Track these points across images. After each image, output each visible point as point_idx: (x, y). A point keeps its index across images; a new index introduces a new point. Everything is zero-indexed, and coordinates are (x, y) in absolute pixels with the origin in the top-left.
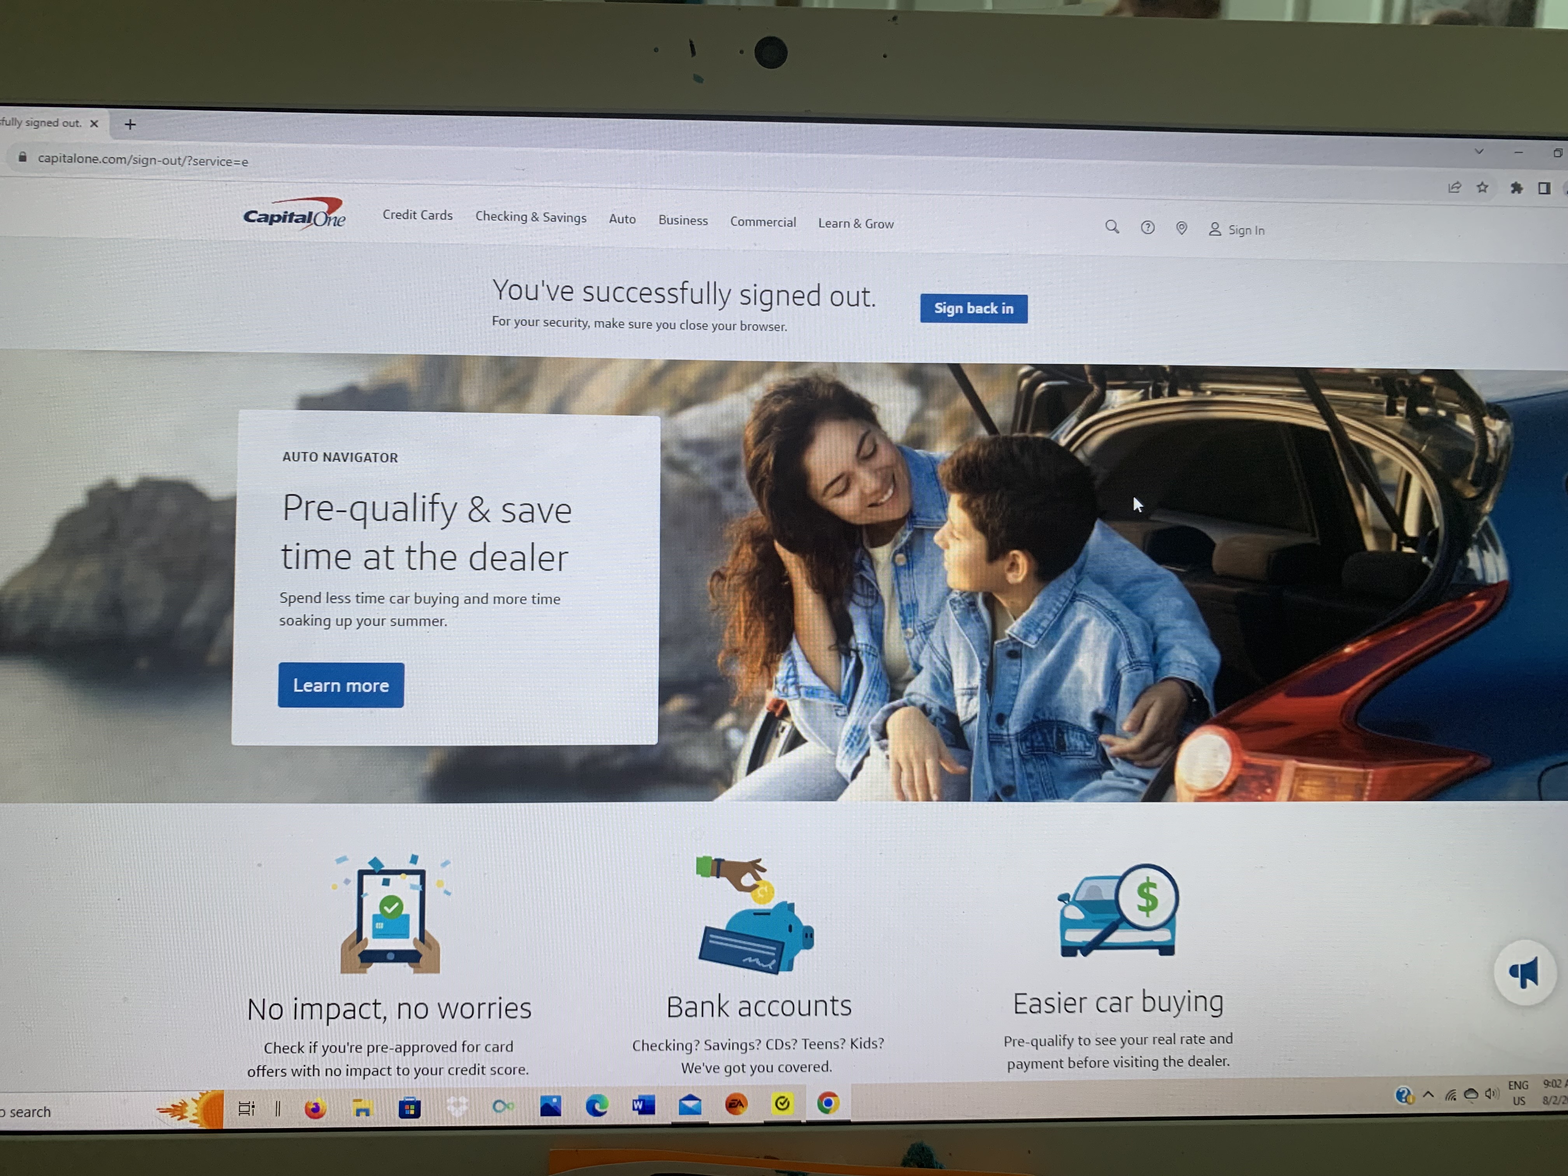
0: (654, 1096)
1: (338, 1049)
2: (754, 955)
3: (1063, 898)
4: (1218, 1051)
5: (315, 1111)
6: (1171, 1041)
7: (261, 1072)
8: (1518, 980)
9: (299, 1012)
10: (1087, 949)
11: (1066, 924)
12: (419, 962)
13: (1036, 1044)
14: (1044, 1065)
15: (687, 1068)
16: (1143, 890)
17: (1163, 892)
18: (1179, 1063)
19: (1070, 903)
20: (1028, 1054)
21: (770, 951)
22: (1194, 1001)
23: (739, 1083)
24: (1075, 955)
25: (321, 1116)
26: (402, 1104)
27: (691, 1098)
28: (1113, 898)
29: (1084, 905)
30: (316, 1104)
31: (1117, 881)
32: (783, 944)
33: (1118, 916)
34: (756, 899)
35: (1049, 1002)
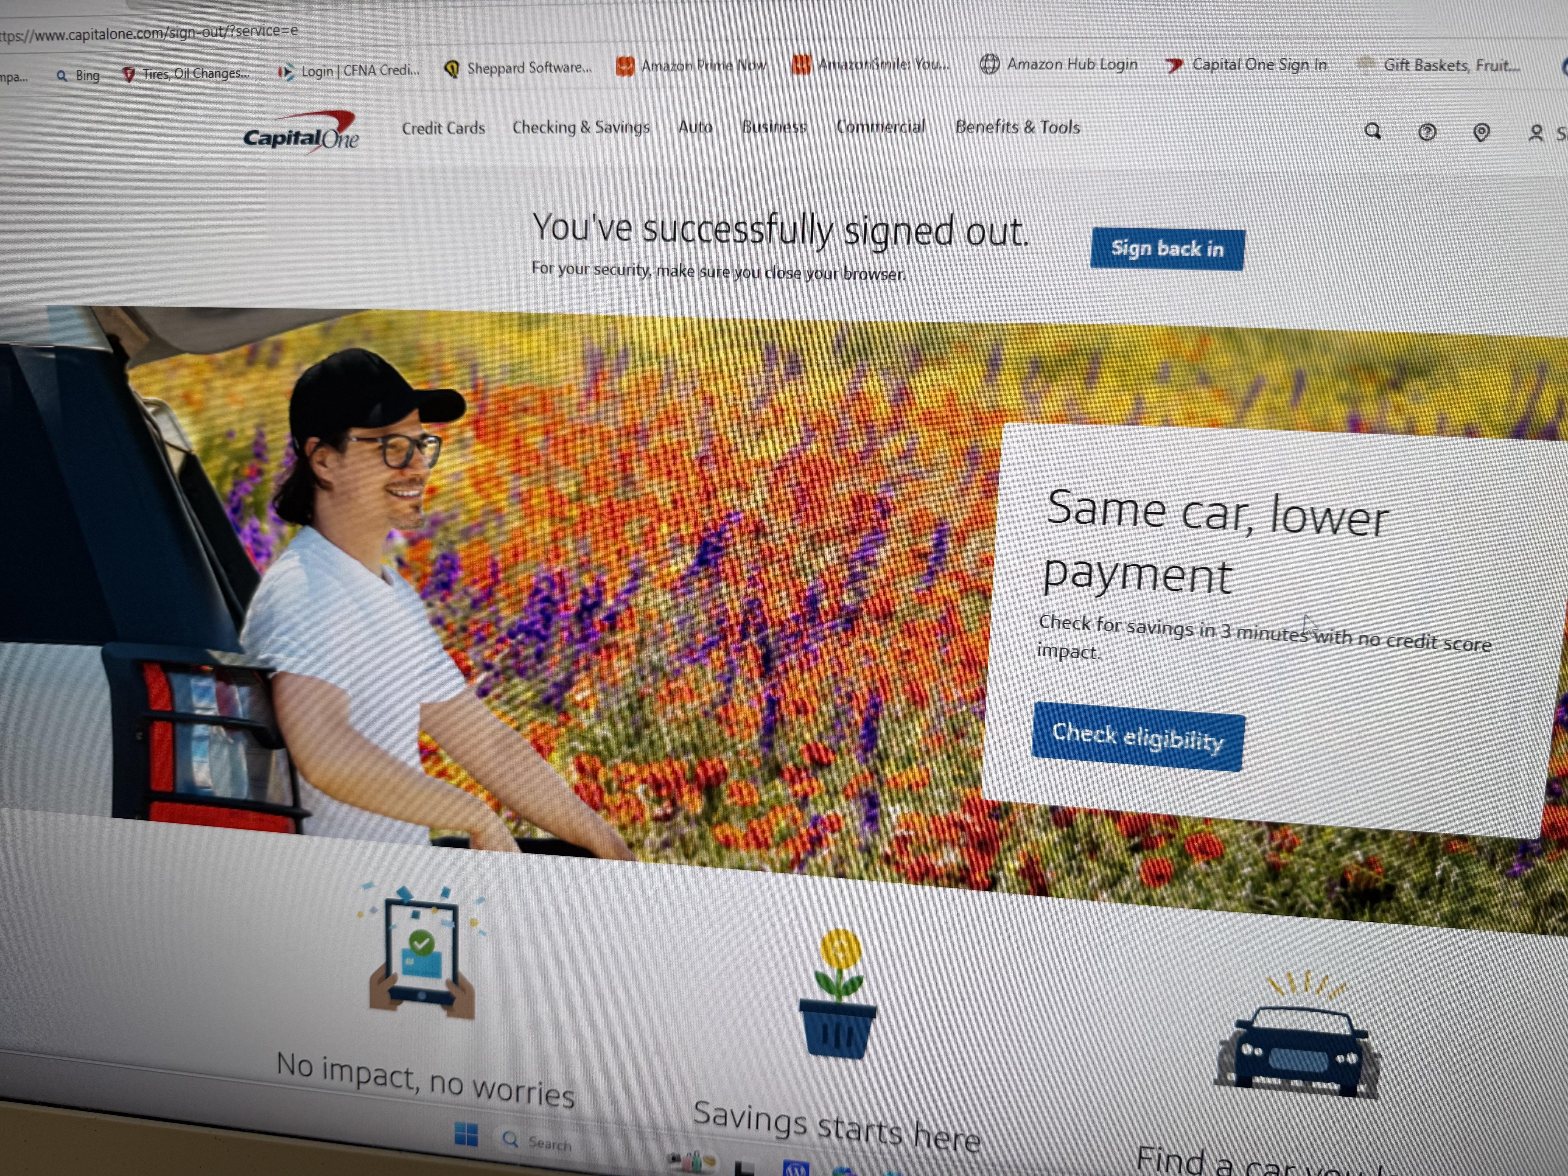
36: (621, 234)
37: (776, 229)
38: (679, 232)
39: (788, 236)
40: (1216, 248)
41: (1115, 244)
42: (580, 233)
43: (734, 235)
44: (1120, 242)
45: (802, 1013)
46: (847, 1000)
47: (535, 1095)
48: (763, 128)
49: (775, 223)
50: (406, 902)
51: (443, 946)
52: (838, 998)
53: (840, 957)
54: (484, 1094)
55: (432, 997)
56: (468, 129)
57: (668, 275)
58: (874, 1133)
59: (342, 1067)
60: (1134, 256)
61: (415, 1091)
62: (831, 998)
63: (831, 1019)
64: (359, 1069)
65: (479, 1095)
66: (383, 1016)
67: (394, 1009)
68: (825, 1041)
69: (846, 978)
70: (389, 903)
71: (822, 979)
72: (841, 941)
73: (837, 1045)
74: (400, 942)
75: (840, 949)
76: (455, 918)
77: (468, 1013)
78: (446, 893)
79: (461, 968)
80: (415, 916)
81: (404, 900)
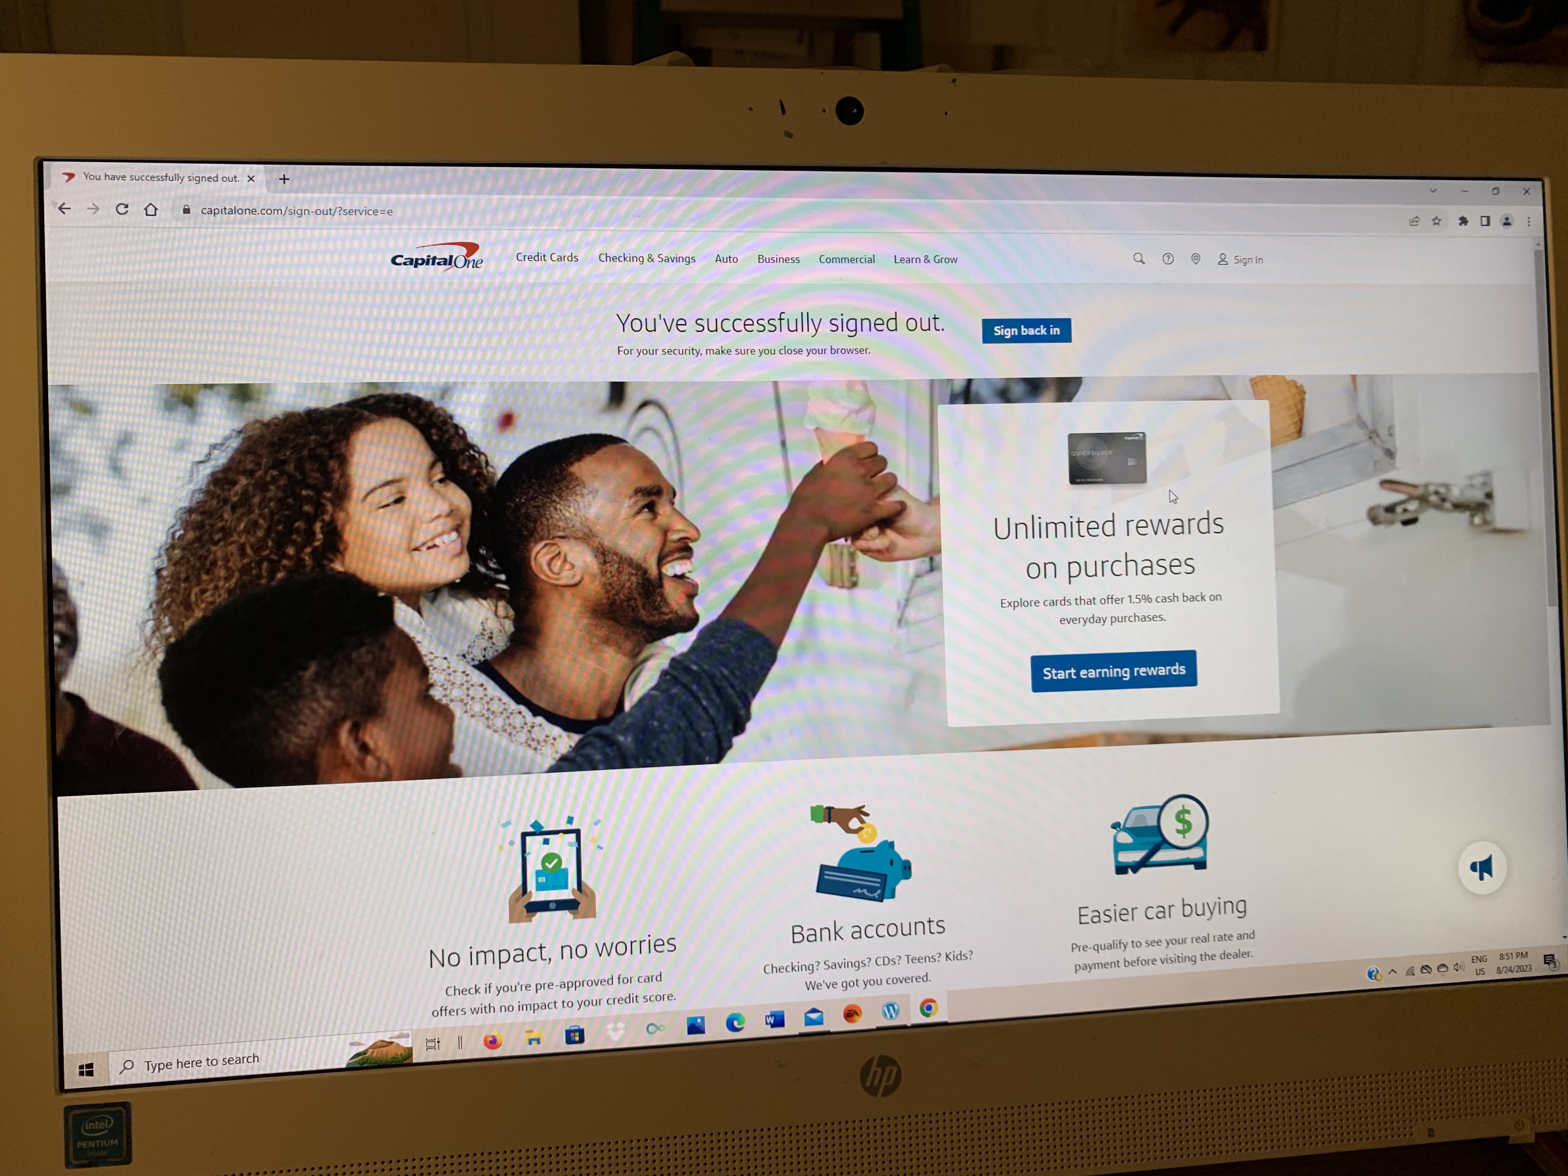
0: (783, 1012)
1: (509, 989)
2: (862, 887)
3: (1115, 826)
4: (1244, 945)
5: (493, 1043)
6: (1206, 939)
7: (444, 1012)
8: (1477, 874)
9: (475, 957)
10: (1136, 867)
11: (1119, 847)
12: (577, 908)
13: (1098, 948)
14: (1105, 966)
15: (811, 986)
16: (1180, 816)
17: (1196, 817)
18: (1212, 957)
19: (1121, 830)
20: (1091, 957)
21: (875, 882)
22: (1222, 906)
23: (853, 996)
24: (1126, 872)
25: (498, 1047)
26: (568, 1033)
27: (814, 1011)
28: (1155, 823)
29: (1132, 831)
30: (494, 1037)
31: (1158, 810)
32: (886, 876)
33: (1159, 839)
34: (863, 840)
35: (1107, 913)
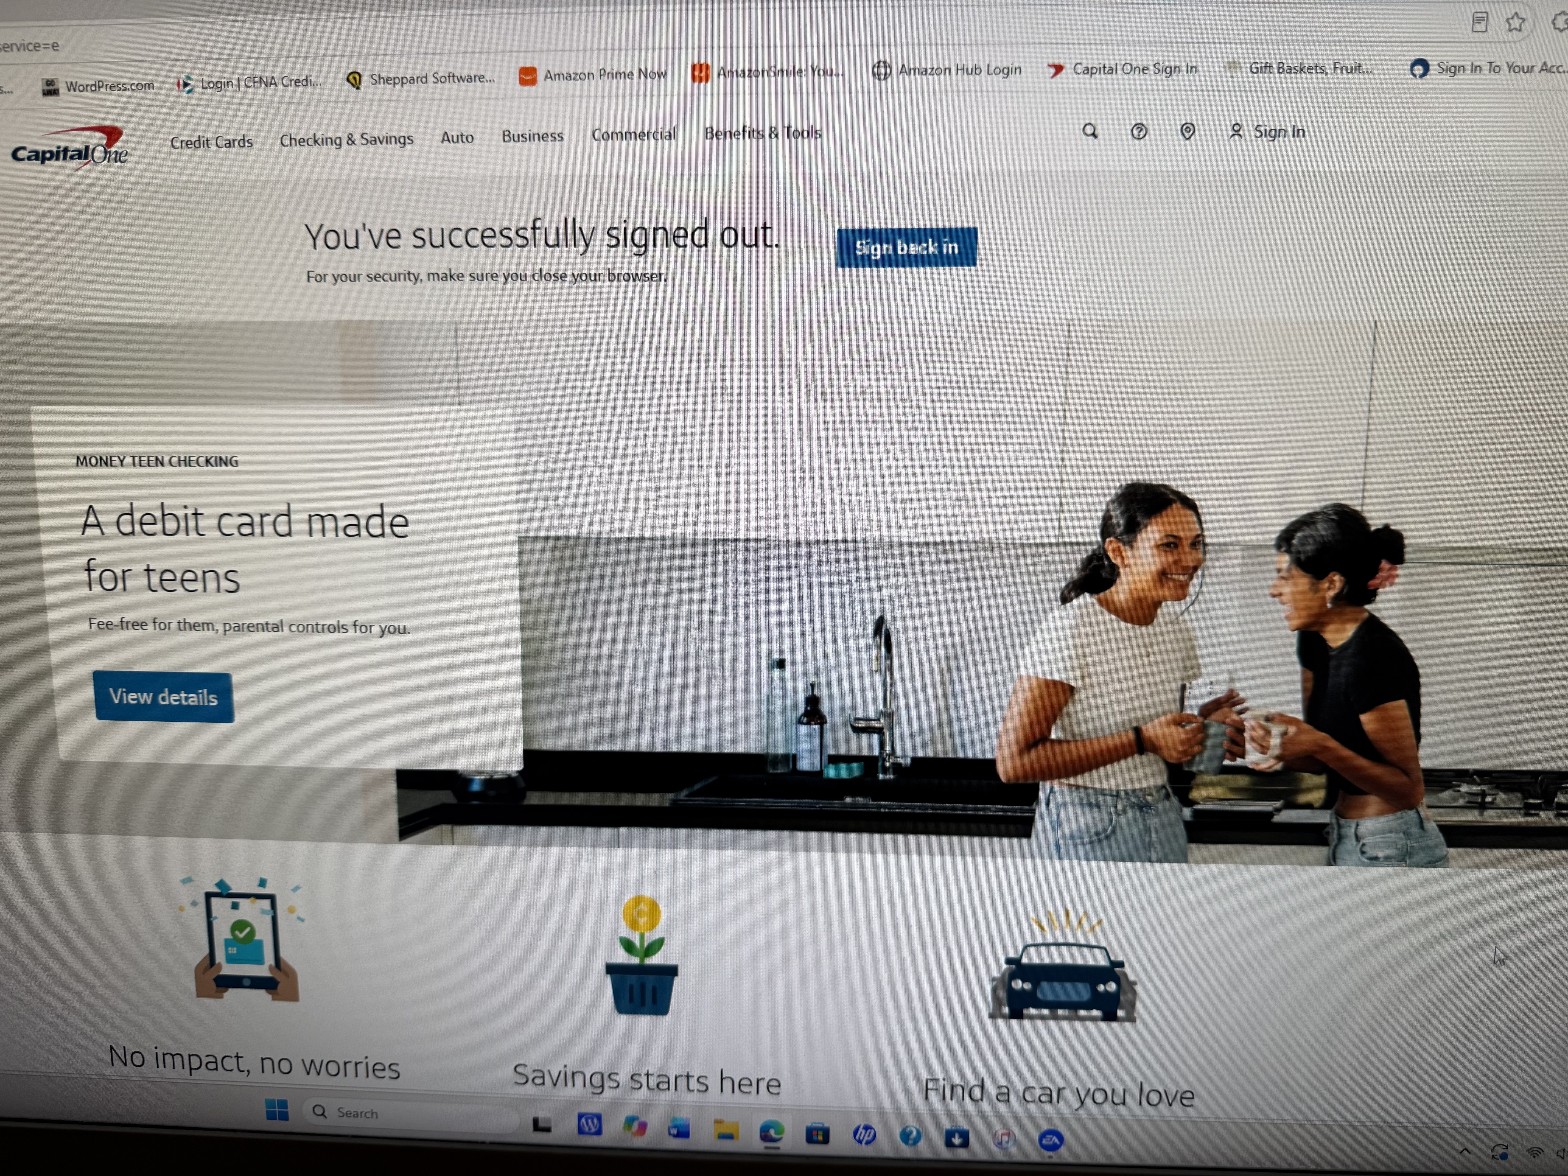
36: (391, 241)
37: (540, 234)
38: (447, 239)
39: (552, 240)
40: (951, 245)
41: (858, 244)
42: (351, 242)
43: (499, 240)
44: (863, 242)
45: (609, 976)
46: (650, 961)
47: (361, 1068)
48: (522, 137)
49: (539, 228)
50: (225, 893)
51: (264, 933)
52: (642, 960)
53: (642, 921)
54: (313, 1071)
55: (257, 983)
56: (236, 142)
57: (438, 280)
58: (682, 1082)
59: (173, 1056)
60: (875, 255)
61: (246, 1073)
62: (634, 960)
63: (637, 980)
64: (190, 1056)
65: (308, 1073)
66: (210, 1003)
67: (221, 997)
68: (631, 1000)
69: (647, 942)
70: (209, 896)
71: (626, 944)
72: (642, 906)
73: (643, 1004)
74: (222, 933)
75: (641, 914)
76: (273, 906)
77: (293, 996)
78: (263, 883)
79: (283, 954)
80: (235, 906)
81: (223, 891)
